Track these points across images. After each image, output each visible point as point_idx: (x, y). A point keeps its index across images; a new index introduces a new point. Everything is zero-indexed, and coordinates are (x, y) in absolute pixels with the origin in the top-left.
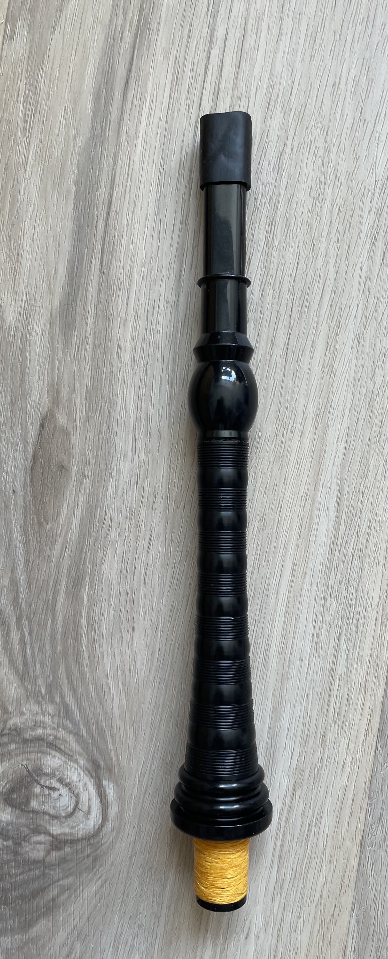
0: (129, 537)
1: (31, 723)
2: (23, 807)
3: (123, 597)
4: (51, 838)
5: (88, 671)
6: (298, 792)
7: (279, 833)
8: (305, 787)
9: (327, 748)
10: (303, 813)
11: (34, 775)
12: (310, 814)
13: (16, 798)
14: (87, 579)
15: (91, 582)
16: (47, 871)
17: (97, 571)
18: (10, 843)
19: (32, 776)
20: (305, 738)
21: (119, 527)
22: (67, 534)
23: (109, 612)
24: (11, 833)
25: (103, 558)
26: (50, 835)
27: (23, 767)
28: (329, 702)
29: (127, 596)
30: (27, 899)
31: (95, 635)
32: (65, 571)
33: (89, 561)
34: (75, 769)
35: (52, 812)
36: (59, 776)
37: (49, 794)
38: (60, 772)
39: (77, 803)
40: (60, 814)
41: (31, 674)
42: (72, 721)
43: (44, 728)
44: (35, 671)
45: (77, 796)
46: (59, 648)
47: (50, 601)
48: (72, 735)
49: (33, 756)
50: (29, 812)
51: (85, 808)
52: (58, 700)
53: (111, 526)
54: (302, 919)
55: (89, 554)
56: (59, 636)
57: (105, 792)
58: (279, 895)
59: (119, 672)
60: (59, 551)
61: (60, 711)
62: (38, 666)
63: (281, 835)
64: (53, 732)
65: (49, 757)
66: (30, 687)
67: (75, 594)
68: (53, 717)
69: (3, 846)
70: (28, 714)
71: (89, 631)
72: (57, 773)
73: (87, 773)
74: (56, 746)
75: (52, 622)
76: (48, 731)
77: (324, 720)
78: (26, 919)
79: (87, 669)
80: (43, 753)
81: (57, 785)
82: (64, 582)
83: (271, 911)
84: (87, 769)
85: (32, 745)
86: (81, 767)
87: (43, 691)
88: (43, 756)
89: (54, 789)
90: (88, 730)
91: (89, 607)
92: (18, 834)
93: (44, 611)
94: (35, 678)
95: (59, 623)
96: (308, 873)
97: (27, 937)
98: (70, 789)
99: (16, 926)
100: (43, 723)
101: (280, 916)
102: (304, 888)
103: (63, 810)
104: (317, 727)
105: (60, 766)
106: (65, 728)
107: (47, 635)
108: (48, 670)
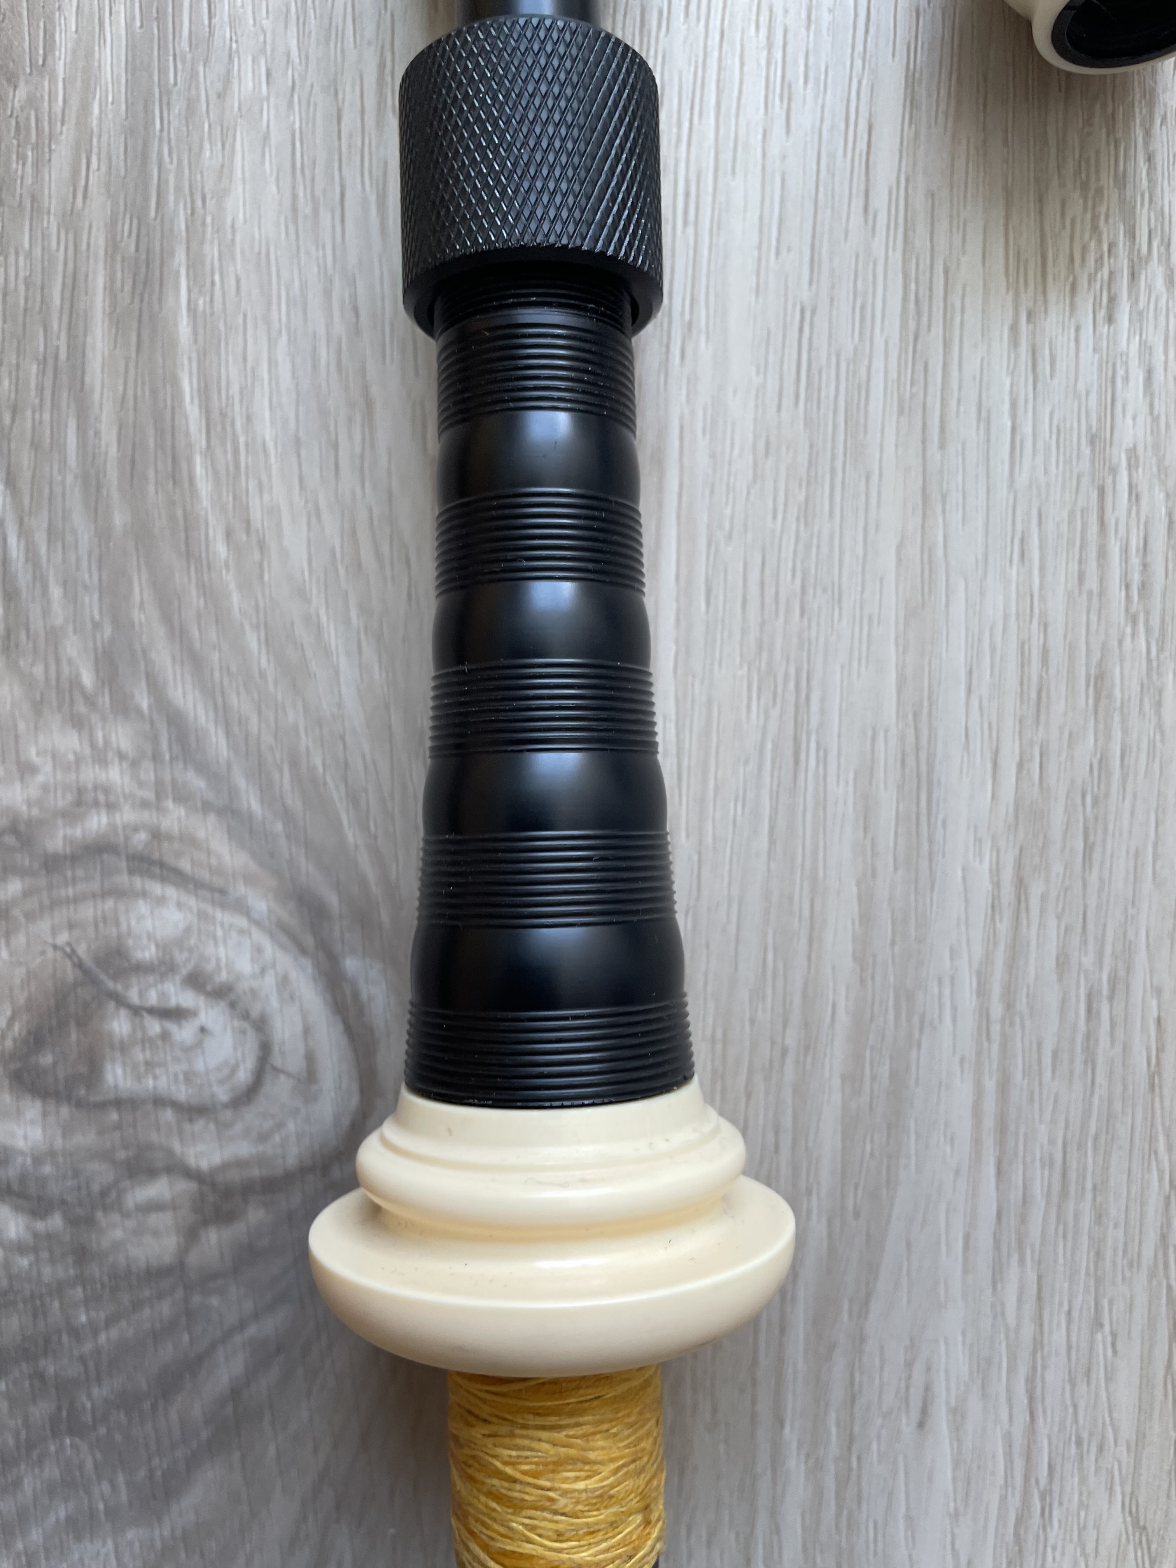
0: (303, 78)
1: (64, 796)
2: (83, 1092)
3: (315, 301)
4: (193, 1186)
5: (232, 586)
6: (1036, 890)
7: (985, 1044)
8: (1057, 868)
9: (1117, 718)
10: (1062, 962)
11: (103, 977)
12: (1088, 961)
13: (55, 1064)
14: (180, 257)
15: (195, 265)
16: (197, 1299)
17: (209, 220)
18: (56, 1221)
19: (95, 982)
20: (1034, 695)
21: (263, 51)
22: (85, 108)
23: (272, 363)
24: (54, 1189)
25: (224, 170)
26: (189, 1173)
27: (59, 954)
28: (1102, 553)
29: (327, 293)
30: (147, 1405)
31: (236, 451)
32: (100, 240)
33: (178, 189)
34: (241, 932)
35: (182, 1093)
36: (189, 967)
37: (165, 1036)
38: (191, 950)
39: (265, 1050)
40: (213, 1095)
41: (37, 624)
42: (202, 769)
43: (111, 807)
44: (46, 612)
45: (261, 1025)
46: (119, 519)
47: (63, 356)
48: (212, 819)
49: (87, 912)
50: (102, 1106)
51: (294, 1062)
52: (144, 702)
53: (238, 51)
54: (1107, 1328)
55: (171, 168)
56: (113, 475)
57: (356, 995)
58: (1015, 1258)
59: (342, 572)
60: (66, 174)
61: (155, 739)
62: (56, 593)
63: (995, 1047)
64: (147, 817)
65: (142, 907)
66: (39, 671)
67: (146, 318)
68: (135, 764)
69: (36, 1235)
70: (48, 768)
71: (214, 441)
72: (180, 957)
73: (284, 939)
74: (162, 865)
75: (81, 429)
76: (127, 815)
77: (1094, 618)
78: (151, 1471)
79: (230, 579)
80: (119, 893)
81: (186, 998)
82: (100, 281)
83: (995, 1317)
84: (282, 927)
85: (80, 873)
86: (258, 923)
87: (87, 679)
88: (121, 907)
89: (176, 1014)
90: (267, 791)
91: (203, 355)
92: (79, 1188)
93: (48, 394)
94: (54, 637)
95: (103, 428)
96: (1106, 1168)
97: (166, 1533)
98: (233, 1005)
99: (124, 1497)
100: (107, 791)
101: (1028, 1330)
102: (1099, 1217)
103: (221, 1082)
104: (1072, 648)
105: (188, 930)
106: (182, 797)
107: (69, 479)
108: (91, 603)
